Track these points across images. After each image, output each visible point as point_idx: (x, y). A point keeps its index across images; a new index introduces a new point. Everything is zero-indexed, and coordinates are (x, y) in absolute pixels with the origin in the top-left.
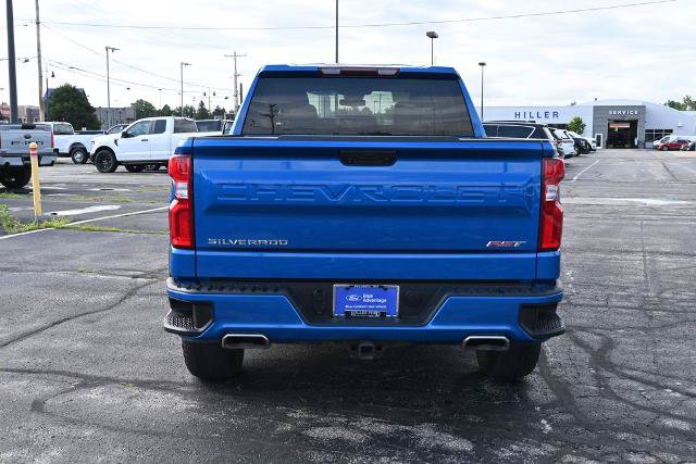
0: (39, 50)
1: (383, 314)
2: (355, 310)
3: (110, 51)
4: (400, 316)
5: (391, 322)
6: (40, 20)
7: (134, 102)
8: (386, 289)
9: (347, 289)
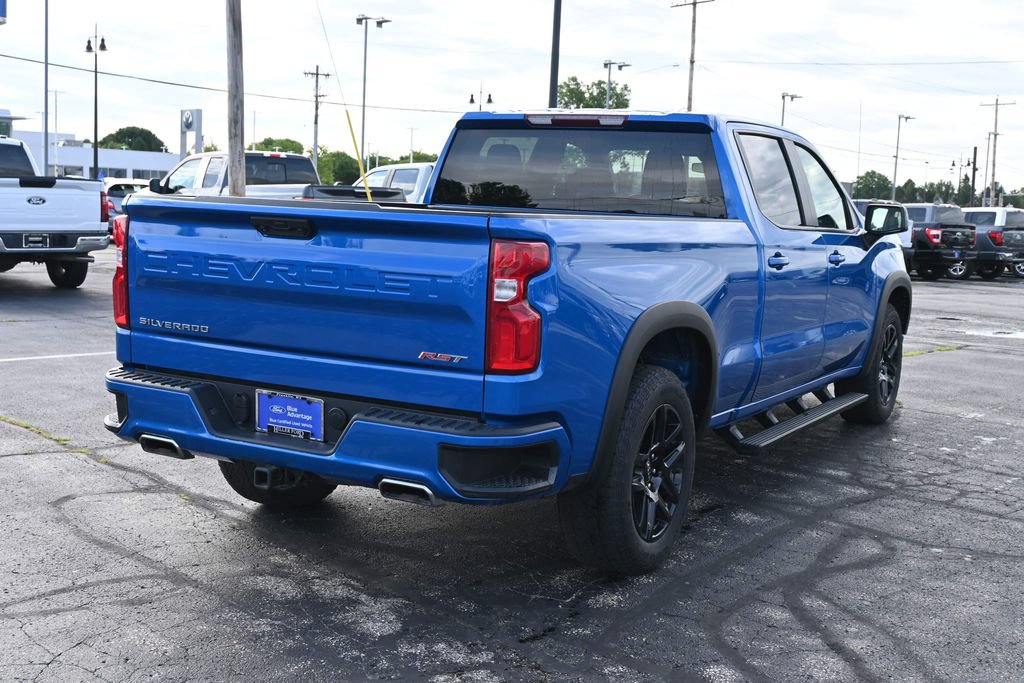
0: (690, 99)
1: (306, 435)
2: (278, 425)
3: (788, 99)
4: (325, 441)
5: (315, 445)
6: (695, 59)
7: (862, 174)
8: (309, 402)
9: (270, 397)
